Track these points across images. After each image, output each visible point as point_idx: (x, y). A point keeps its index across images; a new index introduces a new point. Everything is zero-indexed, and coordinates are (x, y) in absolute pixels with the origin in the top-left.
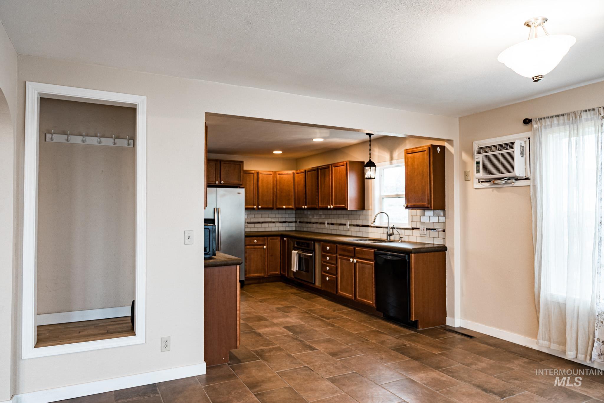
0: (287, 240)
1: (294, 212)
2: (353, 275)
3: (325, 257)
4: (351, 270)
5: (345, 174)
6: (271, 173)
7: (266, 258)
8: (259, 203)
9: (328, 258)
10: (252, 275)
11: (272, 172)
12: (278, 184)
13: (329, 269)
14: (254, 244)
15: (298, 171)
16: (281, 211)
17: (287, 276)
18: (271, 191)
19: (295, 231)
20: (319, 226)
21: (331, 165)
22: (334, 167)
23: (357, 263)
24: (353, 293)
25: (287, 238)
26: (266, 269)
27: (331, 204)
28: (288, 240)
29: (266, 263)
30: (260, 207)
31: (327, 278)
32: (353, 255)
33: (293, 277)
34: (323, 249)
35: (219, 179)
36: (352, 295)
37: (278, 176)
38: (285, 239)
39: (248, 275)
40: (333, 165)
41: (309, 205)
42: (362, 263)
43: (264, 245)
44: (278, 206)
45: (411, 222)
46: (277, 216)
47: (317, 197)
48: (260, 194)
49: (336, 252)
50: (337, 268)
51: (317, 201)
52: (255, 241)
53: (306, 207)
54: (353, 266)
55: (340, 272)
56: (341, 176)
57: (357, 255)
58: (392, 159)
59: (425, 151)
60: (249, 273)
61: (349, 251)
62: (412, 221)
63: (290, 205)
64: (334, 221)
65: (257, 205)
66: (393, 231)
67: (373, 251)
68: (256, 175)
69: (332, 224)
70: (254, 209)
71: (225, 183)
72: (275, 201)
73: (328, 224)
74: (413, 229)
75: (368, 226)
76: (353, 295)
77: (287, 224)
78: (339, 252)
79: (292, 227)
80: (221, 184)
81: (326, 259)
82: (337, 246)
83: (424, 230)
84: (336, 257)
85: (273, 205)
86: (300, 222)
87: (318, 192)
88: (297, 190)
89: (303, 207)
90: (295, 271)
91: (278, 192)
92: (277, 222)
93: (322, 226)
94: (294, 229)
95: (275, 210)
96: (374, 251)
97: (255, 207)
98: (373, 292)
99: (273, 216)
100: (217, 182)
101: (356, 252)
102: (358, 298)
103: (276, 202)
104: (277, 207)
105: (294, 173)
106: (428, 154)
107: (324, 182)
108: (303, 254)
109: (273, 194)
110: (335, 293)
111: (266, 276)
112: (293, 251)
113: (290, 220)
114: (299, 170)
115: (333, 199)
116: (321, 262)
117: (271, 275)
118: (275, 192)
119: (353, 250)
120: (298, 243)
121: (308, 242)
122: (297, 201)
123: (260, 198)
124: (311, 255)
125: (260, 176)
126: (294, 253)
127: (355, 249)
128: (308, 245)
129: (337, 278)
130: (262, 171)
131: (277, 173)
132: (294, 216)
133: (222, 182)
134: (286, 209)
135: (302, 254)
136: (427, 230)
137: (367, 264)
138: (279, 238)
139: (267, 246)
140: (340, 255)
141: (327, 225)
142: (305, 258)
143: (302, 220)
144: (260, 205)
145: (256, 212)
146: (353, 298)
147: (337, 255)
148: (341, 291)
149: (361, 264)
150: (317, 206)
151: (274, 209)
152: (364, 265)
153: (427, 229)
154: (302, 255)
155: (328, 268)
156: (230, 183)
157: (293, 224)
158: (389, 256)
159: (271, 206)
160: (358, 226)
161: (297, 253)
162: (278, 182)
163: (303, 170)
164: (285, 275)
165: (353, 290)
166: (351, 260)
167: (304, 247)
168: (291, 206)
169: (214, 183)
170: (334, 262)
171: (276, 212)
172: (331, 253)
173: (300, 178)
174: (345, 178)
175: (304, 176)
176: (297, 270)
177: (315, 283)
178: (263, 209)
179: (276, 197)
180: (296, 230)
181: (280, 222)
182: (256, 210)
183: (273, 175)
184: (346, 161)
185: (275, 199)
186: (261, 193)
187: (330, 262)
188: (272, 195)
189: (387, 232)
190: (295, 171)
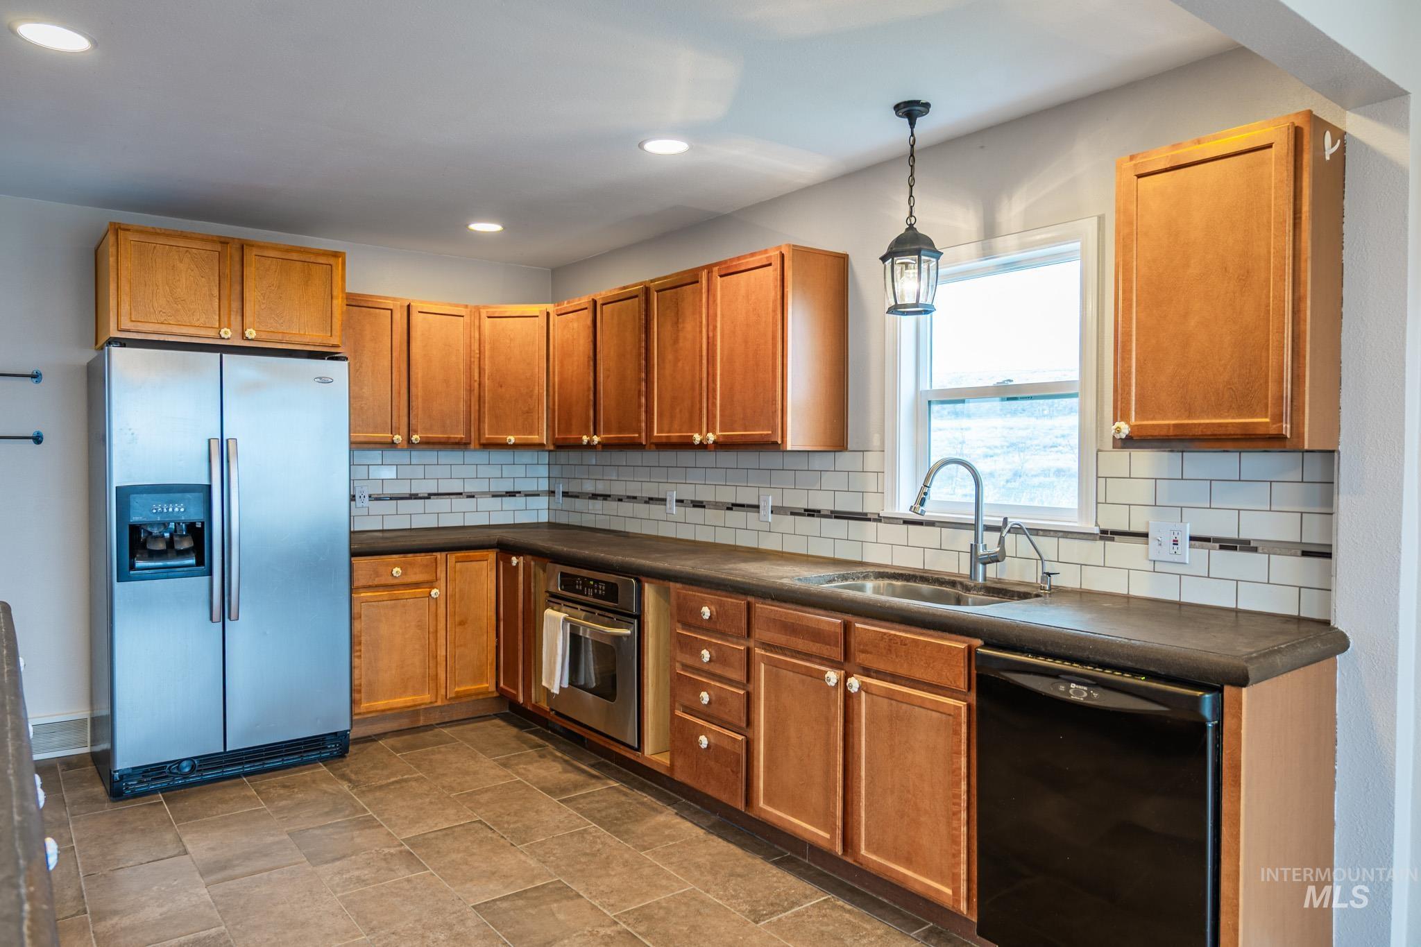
0: (521, 565)
1: (545, 457)
2: (840, 744)
3: (693, 648)
4: (829, 722)
5: (775, 301)
6: (461, 311)
7: (442, 633)
8: (413, 421)
9: (706, 655)
10: (381, 704)
11: (466, 306)
12: (487, 354)
13: (710, 702)
14: (391, 581)
15: (566, 306)
16: (497, 456)
17: (521, 699)
18: (463, 378)
19: (551, 525)
20: (641, 509)
21: (709, 268)
22: (721, 276)
23: (863, 694)
24: (839, 823)
25: (521, 558)
26: (442, 676)
27: (704, 429)
28: (527, 566)
29: (442, 652)
30: (415, 438)
31: (704, 741)
32: (837, 653)
33: (547, 708)
34: (685, 616)
35: (235, 320)
36: (832, 832)
37: (487, 323)
38: (514, 560)
39: (364, 706)
40: (716, 269)
41: (607, 431)
42: (890, 695)
43: (431, 584)
44: (488, 435)
45: (1097, 503)
46: (485, 471)
47: (643, 400)
48: (417, 391)
49: (745, 632)
50: (749, 700)
51: (643, 417)
52: (397, 571)
53: (596, 439)
54: (840, 702)
55: (767, 721)
56: (754, 309)
57: (861, 658)
58: (989, 231)
59: (1270, 146)
60: (372, 696)
61: (816, 635)
62: (1101, 499)
63: (531, 433)
64: (704, 494)
65: (404, 430)
66: (1001, 542)
67: (962, 646)
68: (400, 317)
69: (698, 505)
70: (392, 445)
71: (264, 336)
72: (474, 416)
73: (679, 501)
74: (1107, 535)
75: (862, 517)
76: (839, 832)
77: (519, 501)
78: (760, 633)
79: (537, 511)
80: (247, 339)
81: (700, 657)
82: (749, 606)
83: (1175, 543)
84: (744, 655)
85: (469, 431)
86: (565, 494)
87: (648, 381)
88: (561, 373)
89: (585, 439)
90: (556, 690)
91: (487, 382)
92: (483, 494)
93: (655, 509)
94: (544, 518)
95: (475, 450)
96: (970, 648)
97: (398, 438)
98: (955, 841)
99: (470, 471)
100: (226, 333)
101: (853, 642)
102: (863, 852)
103: (480, 420)
104: (483, 441)
105: (548, 314)
106: (1291, 159)
107: (676, 341)
108: (590, 627)
109: (470, 390)
110: (741, 806)
111: (439, 703)
112: (549, 612)
113: (530, 486)
114: (569, 303)
115: (714, 404)
116: (672, 668)
117: (458, 696)
118: (476, 385)
119: (840, 631)
120: (568, 582)
121: (612, 578)
122: (562, 415)
123: (417, 403)
124: (628, 632)
125: (417, 318)
126: (555, 619)
127: (847, 627)
128: (612, 592)
129: (749, 745)
130: (422, 302)
131: (484, 313)
132: (544, 471)
133: (251, 333)
134: (515, 446)
135: (584, 625)
136: (1193, 542)
137: (922, 704)
138: (492, 555)
139: (444, 588)
140: (768, 646)
141: (673, 508)
142: (595, 642)
143: (573, 488)
144: (416, 432)
145: (402, 457)
146: (839, 850)
147: (751, 644)
148: (769, 800)
149: (884, 703)
150: (643, 435)
151: (472, 446)
152: (904, 706)
153: (1192, 538)
154: (585, 631)
155: (705, 697)
156: (287, 338)
157: (543, 502)
158: (1073, 686)
159: (460, 435)
160: (811, 513)
161: (565, 620)
162: (487, 347)
163: (584, 300)
164: (516, 696)
165: (839, 813)
166: (832, 676)
167: (596, 596)
168: (535, 438)
169: (212, 333)
170: (739, 676)
171: (482, 456)
172: (723, 635)
173: (572, 331)
174: (774, 318)
175: (589, 321)
176: (565, 685)
177: (640, 748)
178: (428, 444)
179: (480, 399)
180: (552, 520)
181: (495, 495)
182: (402, 450)
183: (467, 319)
184: (779, 247)
185: (475, 407)
186: (420, 385)
187: (718, 670)
188: (463, 393)
189: (974, 548)
190: (550, 307)
